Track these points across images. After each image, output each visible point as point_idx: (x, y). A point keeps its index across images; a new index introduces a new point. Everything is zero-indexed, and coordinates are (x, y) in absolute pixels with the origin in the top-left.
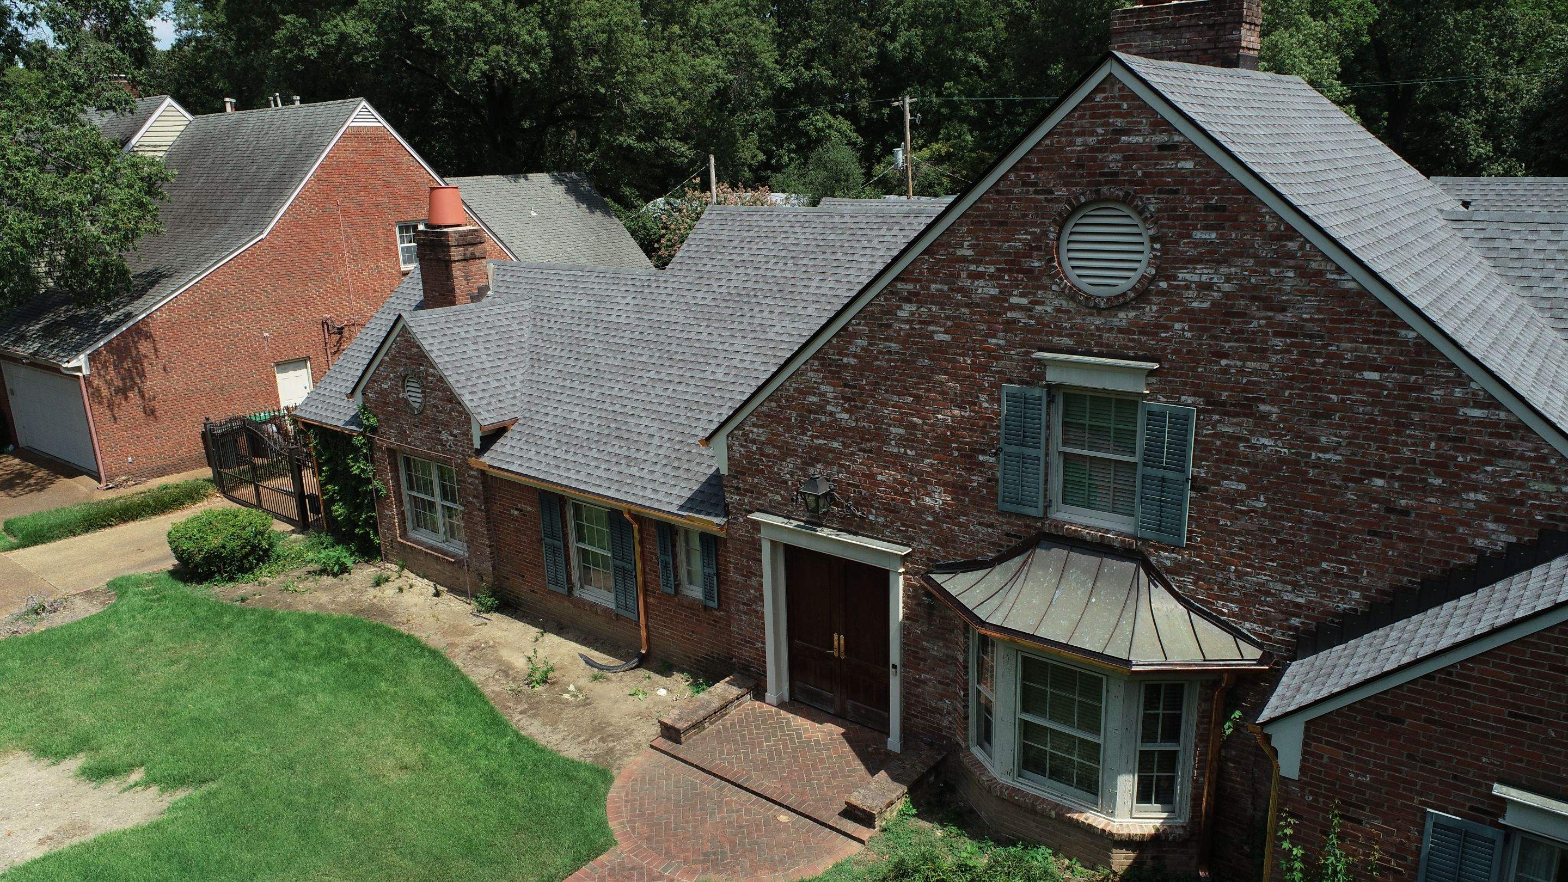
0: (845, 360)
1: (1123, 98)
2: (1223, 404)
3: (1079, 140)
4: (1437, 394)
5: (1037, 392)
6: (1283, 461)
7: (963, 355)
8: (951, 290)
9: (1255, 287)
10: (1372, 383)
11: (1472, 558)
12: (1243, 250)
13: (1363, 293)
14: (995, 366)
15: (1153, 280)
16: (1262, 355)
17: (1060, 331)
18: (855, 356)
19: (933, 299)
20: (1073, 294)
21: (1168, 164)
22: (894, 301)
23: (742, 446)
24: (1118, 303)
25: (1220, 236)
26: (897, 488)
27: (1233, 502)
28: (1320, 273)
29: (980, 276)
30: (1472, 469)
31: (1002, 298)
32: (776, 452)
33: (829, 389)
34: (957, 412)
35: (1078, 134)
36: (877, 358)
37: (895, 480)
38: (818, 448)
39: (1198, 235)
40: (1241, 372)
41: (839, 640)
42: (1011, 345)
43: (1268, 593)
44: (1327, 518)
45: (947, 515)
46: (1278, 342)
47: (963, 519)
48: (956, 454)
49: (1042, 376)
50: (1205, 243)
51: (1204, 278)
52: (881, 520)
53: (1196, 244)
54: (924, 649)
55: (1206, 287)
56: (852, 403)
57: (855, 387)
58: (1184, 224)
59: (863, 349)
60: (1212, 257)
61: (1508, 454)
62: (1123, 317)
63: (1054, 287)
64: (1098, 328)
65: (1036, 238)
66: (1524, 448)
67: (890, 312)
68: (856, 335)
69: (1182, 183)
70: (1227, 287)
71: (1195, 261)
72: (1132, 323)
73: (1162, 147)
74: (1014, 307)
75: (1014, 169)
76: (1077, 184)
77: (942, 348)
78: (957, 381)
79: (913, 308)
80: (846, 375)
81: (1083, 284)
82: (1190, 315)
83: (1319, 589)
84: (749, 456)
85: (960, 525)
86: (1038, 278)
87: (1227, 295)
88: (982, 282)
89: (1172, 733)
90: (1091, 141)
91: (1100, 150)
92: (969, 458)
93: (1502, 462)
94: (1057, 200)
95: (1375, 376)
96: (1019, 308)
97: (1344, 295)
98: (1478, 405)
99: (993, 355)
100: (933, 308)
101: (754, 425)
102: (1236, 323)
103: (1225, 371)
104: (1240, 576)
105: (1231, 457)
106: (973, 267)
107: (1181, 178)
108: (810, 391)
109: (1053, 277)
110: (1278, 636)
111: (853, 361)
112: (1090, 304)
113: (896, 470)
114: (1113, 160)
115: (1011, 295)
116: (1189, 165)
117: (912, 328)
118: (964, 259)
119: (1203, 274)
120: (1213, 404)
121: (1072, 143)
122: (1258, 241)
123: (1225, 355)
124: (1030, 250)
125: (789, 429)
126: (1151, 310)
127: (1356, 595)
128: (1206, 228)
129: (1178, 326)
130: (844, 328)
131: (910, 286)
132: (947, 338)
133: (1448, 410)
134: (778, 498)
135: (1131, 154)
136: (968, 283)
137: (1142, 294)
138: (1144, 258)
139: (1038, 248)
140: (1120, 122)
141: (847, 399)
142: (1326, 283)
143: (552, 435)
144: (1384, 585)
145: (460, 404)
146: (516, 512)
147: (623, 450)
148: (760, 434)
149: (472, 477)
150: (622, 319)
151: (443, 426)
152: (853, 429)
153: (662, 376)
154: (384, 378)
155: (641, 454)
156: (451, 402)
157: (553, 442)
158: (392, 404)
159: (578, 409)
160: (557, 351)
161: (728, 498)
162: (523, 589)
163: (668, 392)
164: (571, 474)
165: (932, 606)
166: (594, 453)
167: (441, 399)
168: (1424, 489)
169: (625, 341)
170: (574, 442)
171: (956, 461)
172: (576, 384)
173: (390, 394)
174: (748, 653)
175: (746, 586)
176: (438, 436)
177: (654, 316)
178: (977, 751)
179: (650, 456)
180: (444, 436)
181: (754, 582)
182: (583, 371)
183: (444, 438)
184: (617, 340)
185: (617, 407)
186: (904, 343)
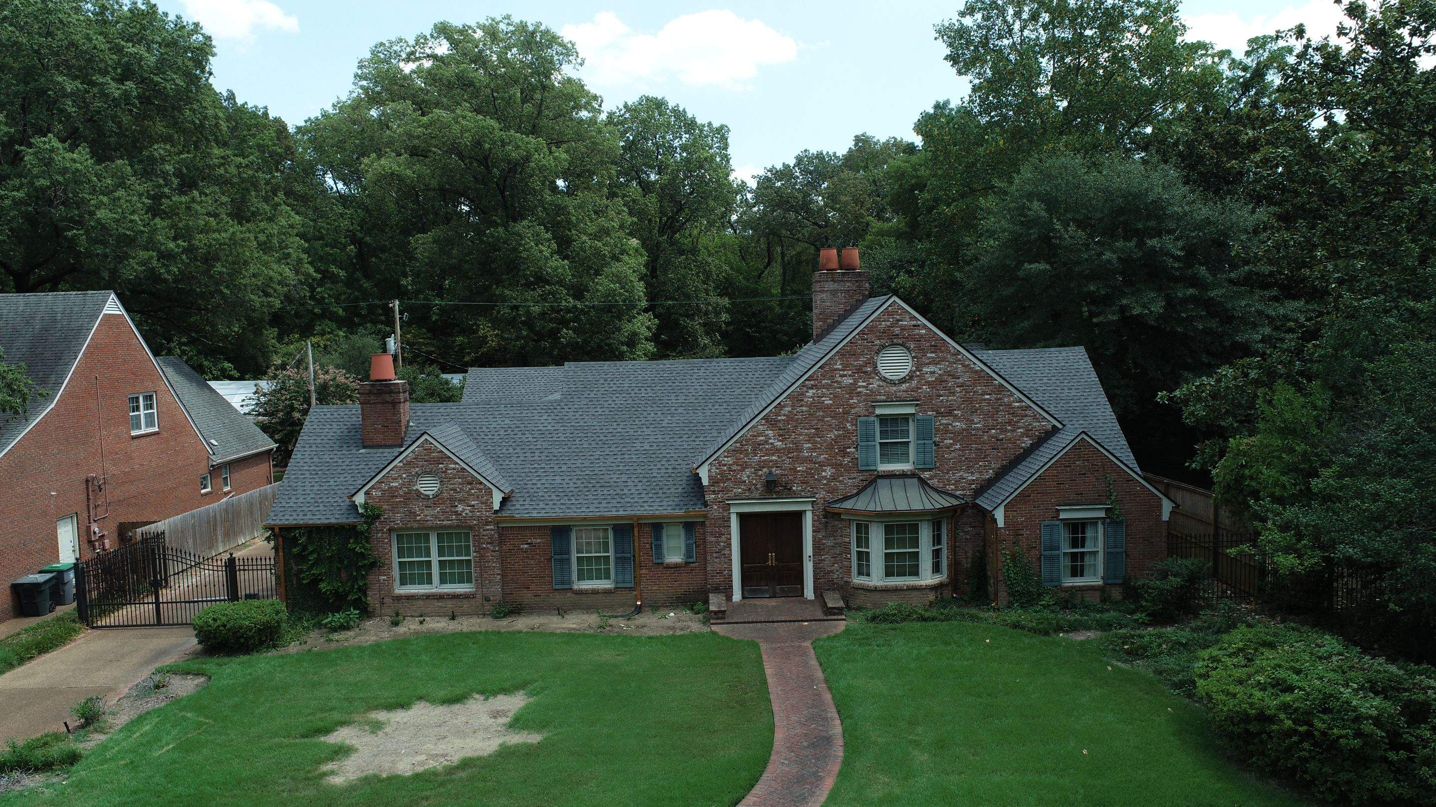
0: (780, 418)
1: (899, 309)
2: (942, 413)
3: (883, 323)
4: (1006, 400)
5: (872, 419)
6: (964, 430)
7: (838, 408)
8: (832, 382)
9: (949, 372)
10: (988, 399)
11: (1022, 450)
12: (944, 359)
13: (982, 370)
14: (853, 411)
15: (914, 372)
16: (953, 394)
17: (880, 394)
19: (823, 387)
20: (885, 380)
21: (917, 331)
22: (805, 389)
23: (717, 468)
24: (903, 381)
25: (936, 355)
26: (808, 472)
27: (948, 448)
28: (969, 365)
29: (845, 376)
30: (1018, 422)
31: (855, 384)
32: (739, 468)
33: (770, 432)
34: (836, 433)
35: (883, 321)
36: (796, 415)
37: (807, 468)
38: (765, 461)
39: (929, 355)
40: (947, 401)
41: (772, 555)
42: (860, 402)
43: (964, 479)
44: (979, 447)
45: (834, 478)
46: (958, 389)
47: (841, 478)
48: (836, 451)
49: (873, 413)
50: (931, 358)
51: (932, 370)
52: (799, 488)
53: (929, 358)
54: (823, 544)
55: (933, 373)
56: (782, 437)
57: (784, 430)
58: (923, 352)
59: (789, 412)
60: (934, 362)
61: (1026, 416)
62: (904, 386)
63: (876, 378)
64: (895, 391)
65: (868, 359)
66: (1029, 413)
67: (802, 394)
68: (784, 406)
70: (940, 372)
71: (929, 364)
72: (908, 388)
73: (914, 326)
74: (860, 387)
75: (858, 334)
76: (883, 339)
77: (828, 407)
78: (836, 420)
79: (814, 391)
80: (780, 425)
81: (887, 375)
82: (928, 383)
83: (980, 472)
84: (722, 473)
85: (840, 481)
86: (869, 375)
87: (940, 375)
88: (845, 378)
89: (939, 543)
90: (888, 323)
91: (891, 327)
92: (843, 452)
93: (1025, 419)
94: (876, 345)
95: (988, 397)
96: (863, 387)
97: (976, 372)
98: (1018, 402)
99: (852, 407)
100: (824, 390)
101: (727, 457)
102: (944, 384)
103: (942, 401)
104: (954, 474)
105: (947, 432)
106: (841, 372)
107: (921, 336)
108: (759, 435)
109: (876, 374)
110: (968, 493)
111: (783, 418)
112: (892, 383)
113: (808, 464)
114: (897, 330)
115: (859, 382)
116: (924, 331)
117: (814, 400)
118: (837, 370)
119: (932, 368)
120: (939, 413)
121: (881, 324)
122: (949, 356)
123: (941, 396)
124: (866, 364)
125: (747, 455)
126: (914, 383)
127: (991, 471)
128: (932, 352)
129: (924, 387)
130: (779, 404)
131: (812, 382)
132: (831, 402)
133: (1009, 405)
134: (740, 490)
135: (903, 329)
136: (839, 379)
137: (910, 377)
138: (910, 364)
139: (869, 363)
140: (898, 317)
141: (780, 436)
142: (971, 368)
143: (549, 494)
144: (999, 466)
145: (481, 483)
146: (526, 546)
147: (612, 492)
148: (729, 461)
149: (488, 530)
150: (549, 427)
151: (460, 501)
152: (784, 449)
153: (606, 453)
154: (395, 479)
155: (626, 491)
156: (471, 484)
157: (553, 497)
158: (401, 496)
159: (557, 477)
160: (511, 450)
161: (707, 497)
162: (527, 597)
163: (619, 460)
164: (583, 509)
165: (827, 523)
166: (590, 497)
167: (460, 484)
168: (1006, 431)
169: (562, 439)
170: (570, 494)
171: (837, 453)
172: (543, 465)
173: (401, 488)
174: (718, 579)
175: (718, 543)
176: (453, 509)
177: (573, 424)
178: (858, 580)
179: (633, 491)
180: (460, 508)
181: (723, 538)
182: (543, 458)
183: (460, 509)
184: (555, 439)
185: (587, 472)
186: (810, 407)
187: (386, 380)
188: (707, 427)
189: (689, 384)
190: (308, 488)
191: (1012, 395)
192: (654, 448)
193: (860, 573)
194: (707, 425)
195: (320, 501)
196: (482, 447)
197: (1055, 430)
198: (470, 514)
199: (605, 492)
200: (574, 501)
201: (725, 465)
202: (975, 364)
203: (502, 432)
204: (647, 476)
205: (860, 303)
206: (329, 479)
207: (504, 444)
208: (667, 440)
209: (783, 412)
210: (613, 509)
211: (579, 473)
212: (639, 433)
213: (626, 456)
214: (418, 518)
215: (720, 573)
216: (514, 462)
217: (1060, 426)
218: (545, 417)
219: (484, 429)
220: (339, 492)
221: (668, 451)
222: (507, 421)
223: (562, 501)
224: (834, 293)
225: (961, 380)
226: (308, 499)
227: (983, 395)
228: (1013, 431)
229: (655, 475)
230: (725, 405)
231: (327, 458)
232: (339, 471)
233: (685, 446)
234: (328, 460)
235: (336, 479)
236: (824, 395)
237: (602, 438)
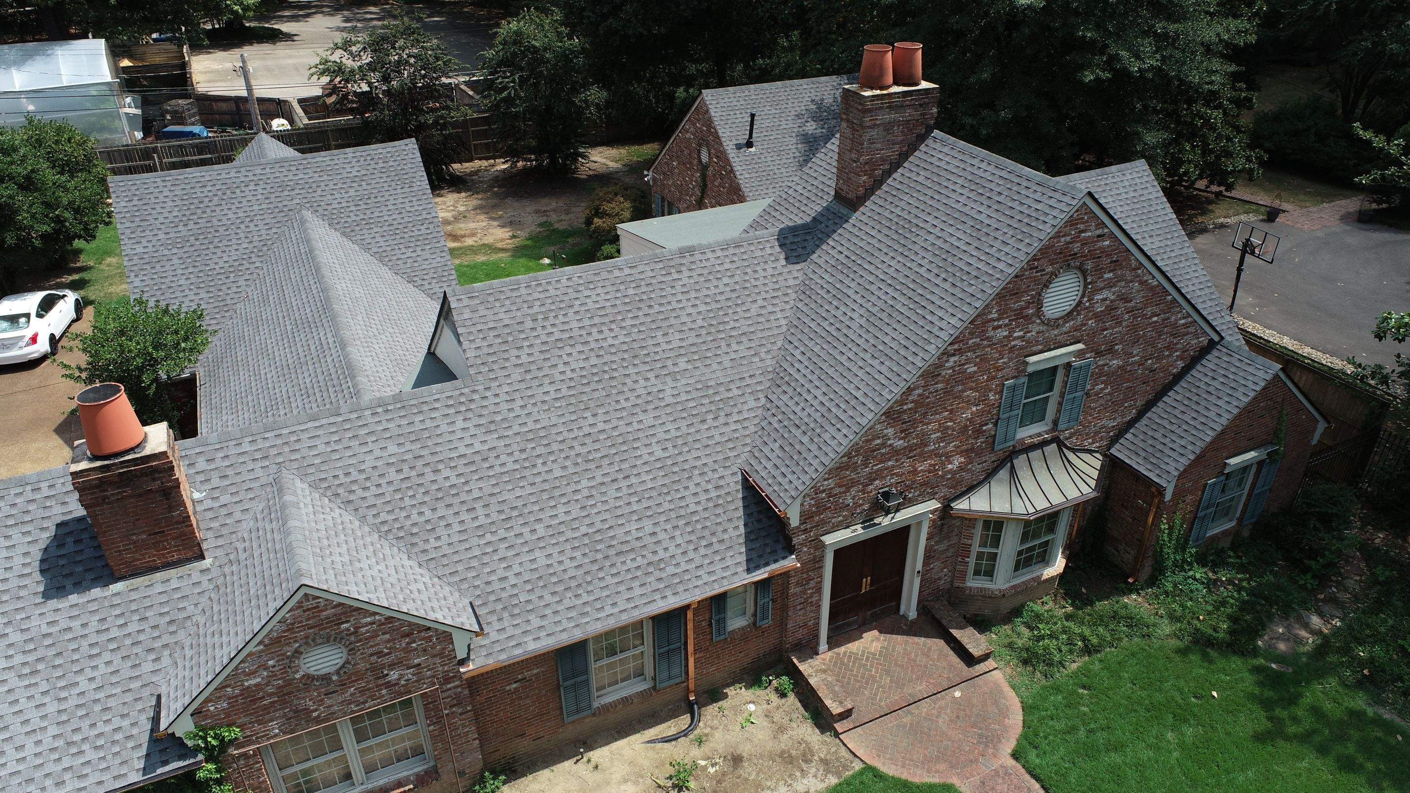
0: (905, 407)
1: (1086, 214)
2: (1102, 352)
3: (1063, 239)
4: (1173, 318)
5: (1022, 380)
6: (1119, 368)
7: (982, 375)
8: (981, 340)
9: (1123, 294)
10: (1156, 322)
11: (1171, 378)
12: (1121, 278)
13: (1160, 285)
14: (1000, 374)
15: (1083, 302)
16: (1120, 323)
17: (1037, 343)
18: (911, 402)
19: (970, 349)
20: (1047, 321)
21: (1100, 244)
22: (945, 358)
23: (812, 499)
25: (1114, 274)
26: (932, 470)
27: (1098, 394)
28: (1147, 281)
29: (999, 327)
30: (1177, 344)
31: (1009, 336)
32: (843, 489)
33: (890, 430)
34: (974, 409)
35: (1063, 236)
36: (928, 397)
37: (930, 465)
38: (878, 470)
39: (1106, 276)
40: (1111, 335)
41: (866, 581)
42: (1010, 359)
44: (1130, 384)
45: (961, 469)
46: (1127, 316)
47: (970, 466)
48: (970, 432)
49: (1024, 370)
50: (1108, 279)
51: (1105, 296)
52: (917, 493)
53: (1104, 281)
54: (935, 551)
55: (1105, 300)
56: (905, 433)
57: (910, 421)
58: (1099, 271)
59: (919, 395)
60: (1109, 285)
61: (1188, 333)
62: (1067, 325)
63: (1038, 321)
64: (1055, 336)
65: (1034, 297)
66: (1194, 328)
67: (940, 366)
69: (1103, 252)
70: (1113, 297)
71: (1104, 288)
72: (1071, 328)
73: (1099, 236)
74: (1014, 339)
76: (1057, 263)
77: (971, 376)
78: (977, 391)
79: (956, 358)
80: (905, 417)
81: (1049, 314)
82: (1096, 316)
83: (1122, 416)
84: (818, 503)
85: (967, 471)
86: (1031, 319)
87: (1112, 301)
88: (1000, 330)
90: (1068, 239)
91: (1071, 243)
93: (1186, 338)
94: (1047, 274)
95: (1156, 318)
96: (1019, 338)
97: (1152, 288)
98: (1184, 318)
99: (1000, 369)
100: (969, 354)
103: (1106, 336)
106: (996, 323)
107: (1103, 250)
109: (1039, 316)
111: (910, 406)
112: (1055, 323)
113: (932, 459)
114: (1076, 247)
115: (1015, 332)
116: (1107, 243)
117: (954, 371)
118: (993, 320)
119: (1105, 294)
121: (1059, 241)
122: (1128, 273)
123: (1106, 329)
124: (1030, 304)
125: (855, 469)
126: (1080, 318)
127: (1134, 411)
128: (1110, 272)
129: (1090, 322)
130: (909, 388)
132: (975, 368)
133: (1174, 324)
134: (841, 518)
135: (1084, 242)
136: (991, 334)
138: (1079, 293)
139: (1033, 302)
140: (1082, 227)
141: (902, 432)
143: (538, 592)
144: (1143, 402)
145: (429, 628)
146: (514, 686)
147: (640, 561)
148: (831, 483)
149: (450, 689)
150: (478, 447)
151: (392, 666)
152: (905, 448)
153: (599, 480)
154: (253, 673)
155: (661, 554)
156: (408, 635)
157: (548, 598)
158: (271, 695)
159: (537, 553)
160: (428, 514)
161: (795, 541)
162: (523, 746)
163: (625, 491)
164: (609, 610)
165: (942, 525)
166: (610, 580)
167: (388, 641)
168: (1164, 357)
169: (510, 466)
170: (573, 584)
171: (970, 436)
172: (502, 533)
173: (267, 685)
174: (801, 634)
175: (804, 592)
176: (381, 682)
177: (516, 428)
178: (974, 583)
179: (672, 550)
180: (394, 675)
181: (812, 584)
182: (495, 516)
183: (396, 677)
184: (498, 469)
185: (584, 530)
186: (947, 382)
187: (132, 450)
188: (736, 392)
189: (675, 305)
190: (34, 715)
191: (1182, 308)
192: (671, 451)
193: (977, 573)
194: (732, 386)
195: (77, 737)
196: (370, 520)
197: (1212, 345)
198: (415, 678)
199: (630, 565)
200: (585, 598)
201: (824, 491)
202: (1154, 277)
203: (393, 475)
204: (682, 512)
205: (922, 138)
206: (71, 678)
207: (408, 502)
208: (685, 430)
209: (910, 398)
210: (657, 596)
211: (570, 534)
212: (636, 426)
213: (634, 480)
214: (315, 714)
215: (805, 625)
216: (445, 540)
217: (1216, 338)
218: (460, 424)
219: (355, 475)
220: (111, 703)
221: (695, 454)
222: (392, 449)
223: (567, 603)
224: (888, 127)
225: (1132, 304)
226: (48, 743)
227: (1151, 317)
228: (1170, 355)
229: (693, 508)
230: (744, 339)
231: (38, 624)
232: (85, 650)
233: (718, 438)
234: (45, 629)
235: (89, 673)
236: (968, 361)
237: (578, 449)
